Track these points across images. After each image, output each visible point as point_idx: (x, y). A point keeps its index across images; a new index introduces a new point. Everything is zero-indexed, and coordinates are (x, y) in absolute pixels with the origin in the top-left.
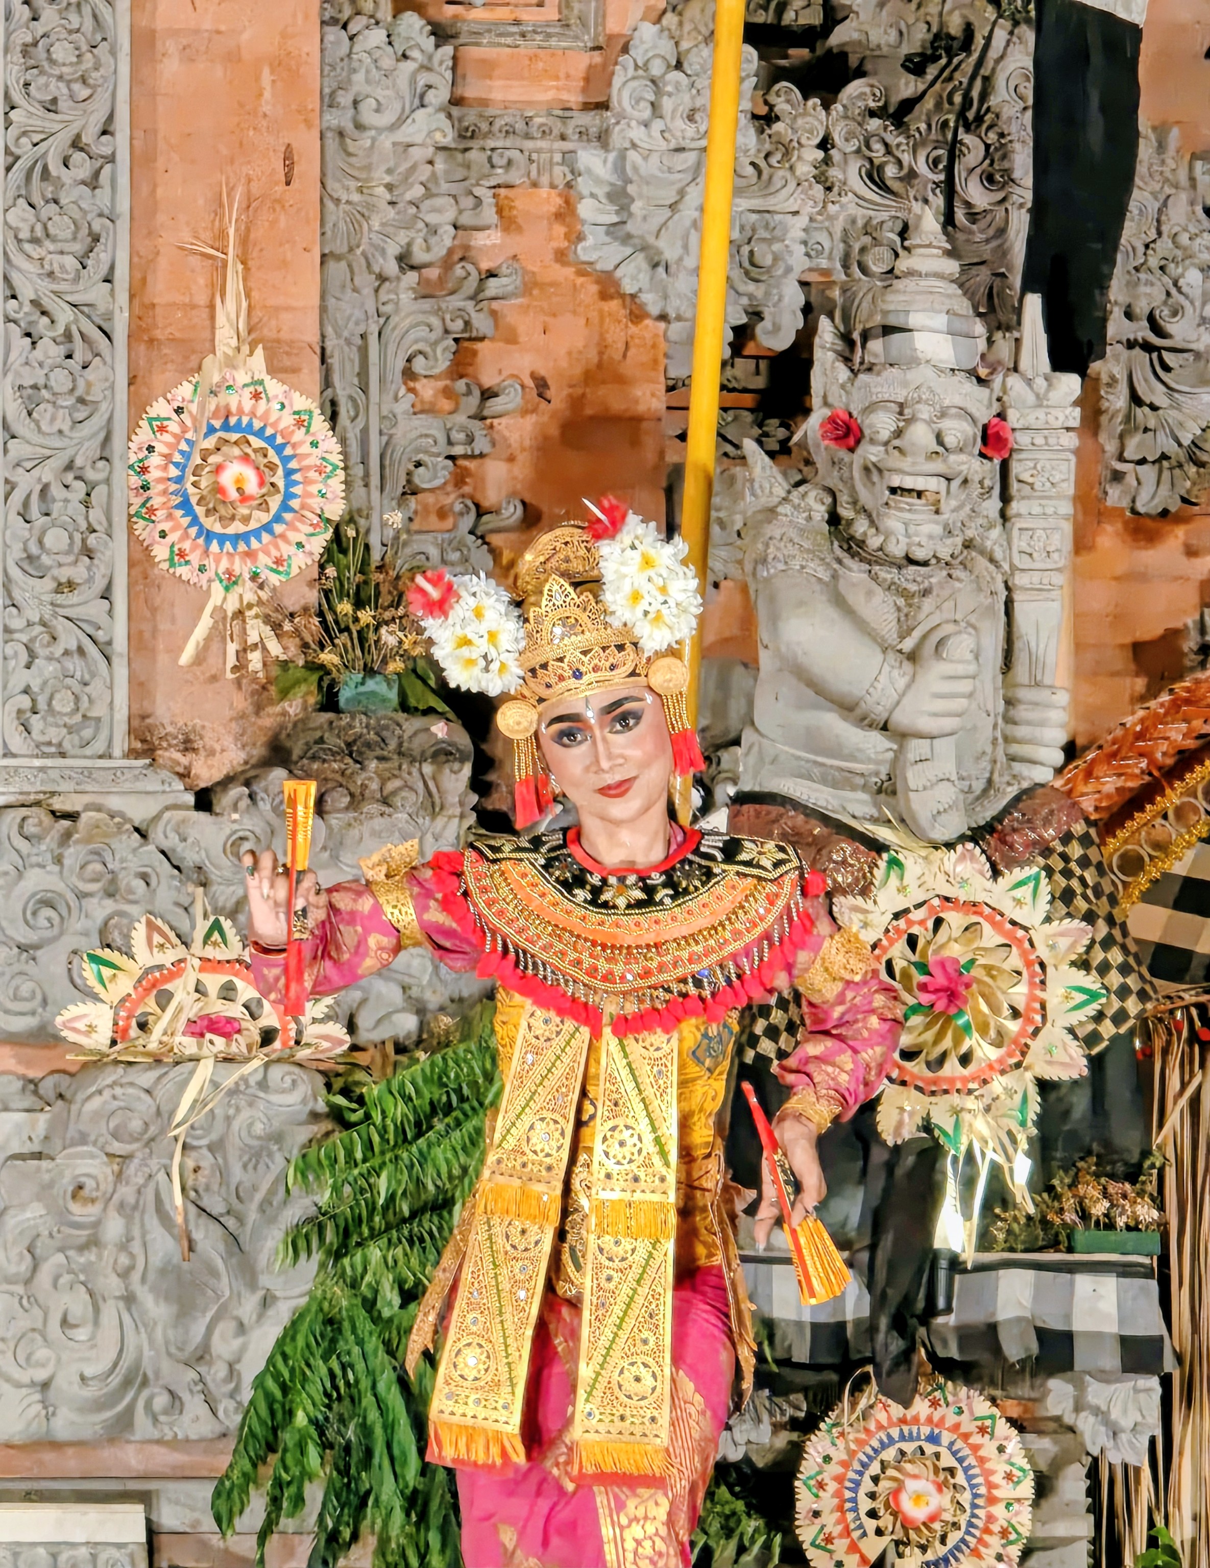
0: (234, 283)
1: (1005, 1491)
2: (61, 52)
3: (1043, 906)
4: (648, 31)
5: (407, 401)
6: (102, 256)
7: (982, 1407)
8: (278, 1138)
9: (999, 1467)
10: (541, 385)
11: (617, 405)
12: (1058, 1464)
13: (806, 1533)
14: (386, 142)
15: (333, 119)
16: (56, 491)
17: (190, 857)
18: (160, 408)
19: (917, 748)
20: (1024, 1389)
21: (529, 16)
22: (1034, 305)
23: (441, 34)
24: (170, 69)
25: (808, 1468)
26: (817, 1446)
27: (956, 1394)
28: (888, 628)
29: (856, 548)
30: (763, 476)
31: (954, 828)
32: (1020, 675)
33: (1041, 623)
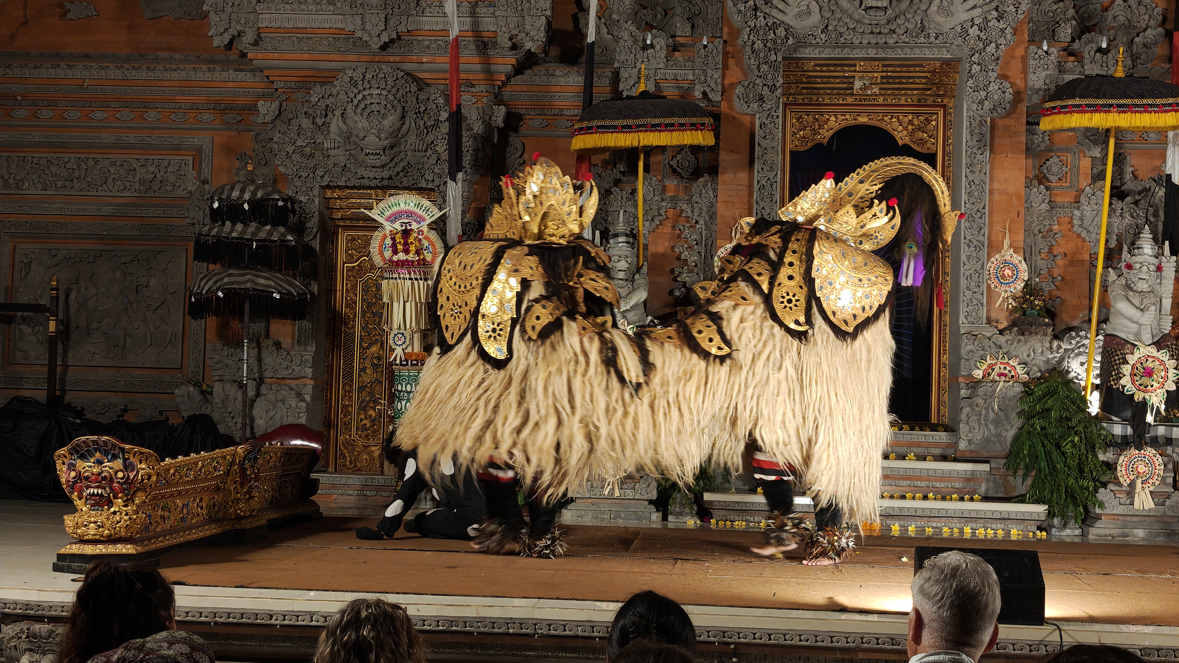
0: (1007, 236)
1: (1158, 467)
2: (976, 194)
3: (1168, 357)
4: (1088, 188)
5: (1039, 258)
6: (982, 231)
7: (1154, 452)
8: (1015, 396)
9: (1157, 463)
10: (1065, 254)
11: (1080, 258)
12: (1169, 462)
13: (1119, 475)
14: (1036, 209)
15: (1027, 205)
16: (973, 275)
17: (998, 343)
18: (993, 259)
19: (1143, 327)
20: (1163, 448)
21: (1064, 185)
22: (1167, 243)
23: (1047, 189)
24: (996, 196)
25: (1120, 462)
26: (1122, 458)
27: (1149, 449)
28: (1138, 305)
29: (1131, 289)
30: (1112, 275)
31: (1150, 342)
32: (1163, 313)
33: (1167, 303)
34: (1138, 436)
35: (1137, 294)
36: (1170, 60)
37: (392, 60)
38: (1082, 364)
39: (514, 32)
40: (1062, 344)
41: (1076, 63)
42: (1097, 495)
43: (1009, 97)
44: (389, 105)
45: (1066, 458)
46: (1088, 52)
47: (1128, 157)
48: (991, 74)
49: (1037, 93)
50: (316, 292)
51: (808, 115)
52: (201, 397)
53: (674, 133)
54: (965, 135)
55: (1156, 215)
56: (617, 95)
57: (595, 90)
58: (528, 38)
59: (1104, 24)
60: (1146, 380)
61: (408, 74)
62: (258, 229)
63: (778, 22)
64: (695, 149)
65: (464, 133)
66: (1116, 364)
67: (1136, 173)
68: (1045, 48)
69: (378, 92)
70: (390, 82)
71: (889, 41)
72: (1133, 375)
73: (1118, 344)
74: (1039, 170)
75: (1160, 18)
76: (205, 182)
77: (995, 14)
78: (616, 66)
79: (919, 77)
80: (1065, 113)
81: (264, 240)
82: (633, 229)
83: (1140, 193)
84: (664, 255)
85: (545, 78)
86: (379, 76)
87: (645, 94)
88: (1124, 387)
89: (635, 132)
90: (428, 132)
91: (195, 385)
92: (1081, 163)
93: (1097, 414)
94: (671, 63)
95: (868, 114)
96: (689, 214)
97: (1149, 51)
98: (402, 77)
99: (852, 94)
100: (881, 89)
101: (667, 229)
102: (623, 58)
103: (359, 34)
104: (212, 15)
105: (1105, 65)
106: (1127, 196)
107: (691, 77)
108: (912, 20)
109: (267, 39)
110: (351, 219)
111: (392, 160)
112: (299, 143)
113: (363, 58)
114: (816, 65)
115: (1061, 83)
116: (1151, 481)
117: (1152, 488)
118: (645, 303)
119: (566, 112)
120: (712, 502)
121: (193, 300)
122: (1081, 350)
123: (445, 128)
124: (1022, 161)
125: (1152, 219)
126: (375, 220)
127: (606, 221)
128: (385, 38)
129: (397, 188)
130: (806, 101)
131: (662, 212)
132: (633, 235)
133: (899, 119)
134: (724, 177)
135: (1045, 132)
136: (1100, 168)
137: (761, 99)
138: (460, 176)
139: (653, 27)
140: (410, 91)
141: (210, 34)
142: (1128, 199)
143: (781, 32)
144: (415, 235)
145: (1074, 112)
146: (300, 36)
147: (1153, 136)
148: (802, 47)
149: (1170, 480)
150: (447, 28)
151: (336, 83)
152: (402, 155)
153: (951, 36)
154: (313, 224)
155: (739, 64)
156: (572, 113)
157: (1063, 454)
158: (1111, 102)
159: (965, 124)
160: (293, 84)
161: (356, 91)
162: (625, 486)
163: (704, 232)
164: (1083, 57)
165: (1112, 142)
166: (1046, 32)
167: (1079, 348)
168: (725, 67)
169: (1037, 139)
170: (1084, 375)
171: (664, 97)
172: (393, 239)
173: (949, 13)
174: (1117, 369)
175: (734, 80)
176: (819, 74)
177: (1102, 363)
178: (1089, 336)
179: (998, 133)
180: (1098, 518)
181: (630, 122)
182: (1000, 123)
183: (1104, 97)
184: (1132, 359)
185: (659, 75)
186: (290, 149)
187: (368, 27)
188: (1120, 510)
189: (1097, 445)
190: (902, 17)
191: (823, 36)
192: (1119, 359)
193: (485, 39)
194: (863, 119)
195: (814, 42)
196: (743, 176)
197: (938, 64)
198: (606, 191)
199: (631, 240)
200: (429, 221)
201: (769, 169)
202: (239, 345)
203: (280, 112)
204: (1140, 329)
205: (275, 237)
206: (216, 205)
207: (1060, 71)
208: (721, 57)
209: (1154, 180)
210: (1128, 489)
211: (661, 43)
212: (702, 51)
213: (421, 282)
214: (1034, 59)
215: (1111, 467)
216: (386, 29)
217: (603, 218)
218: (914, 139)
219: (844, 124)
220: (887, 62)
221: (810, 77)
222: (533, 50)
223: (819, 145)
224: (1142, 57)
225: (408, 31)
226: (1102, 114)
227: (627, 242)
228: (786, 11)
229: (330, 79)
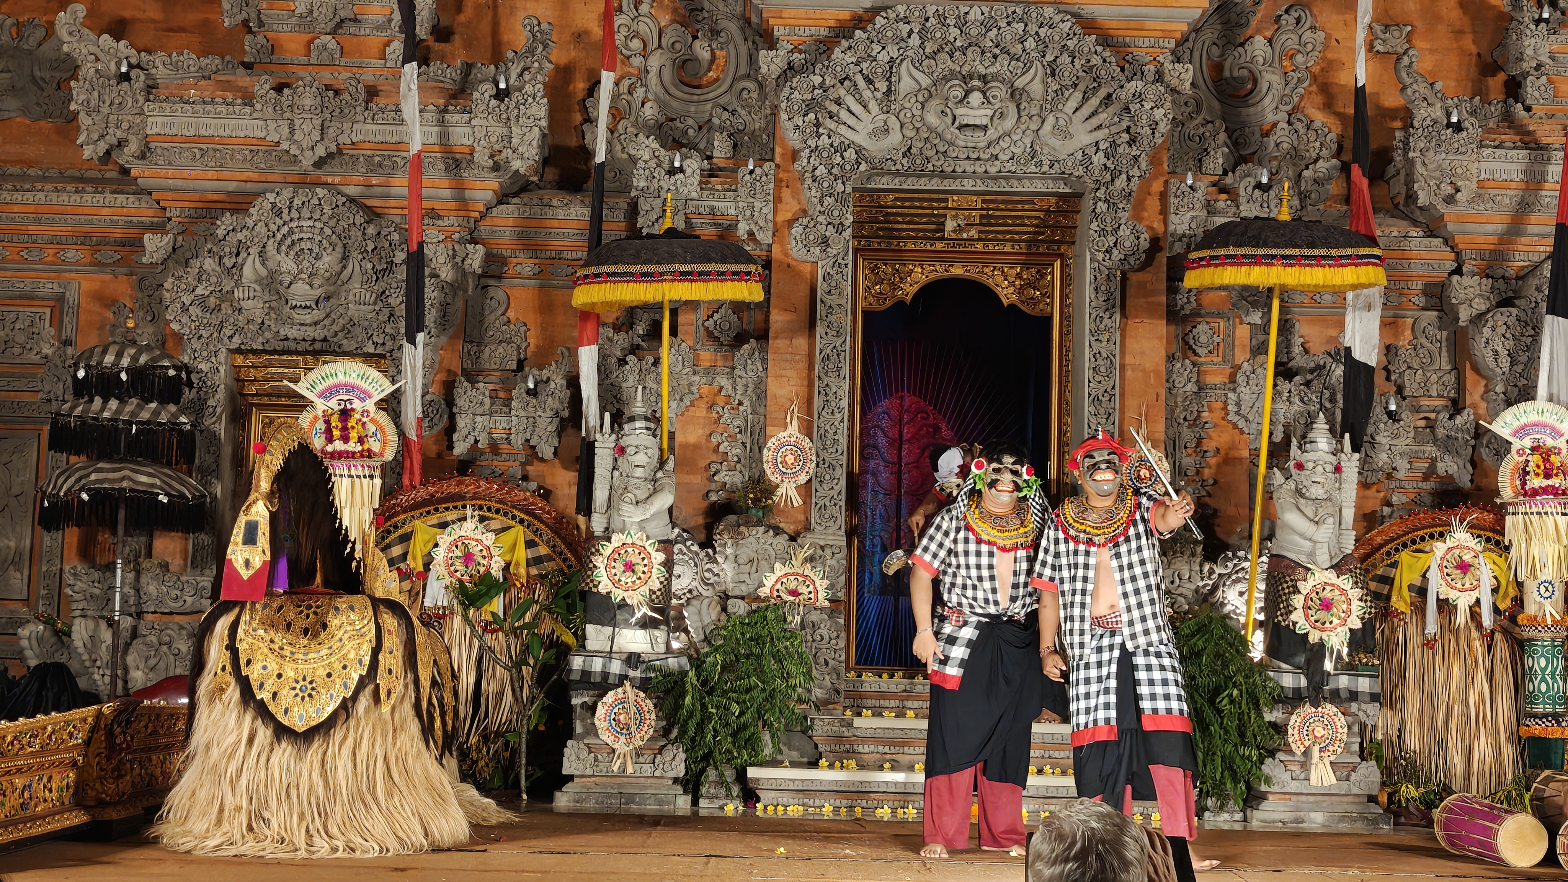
0: (1144, 426)
1: (1340, 730)
2: (1102, 369)
3: (1350, 585)
4: (1246, 364)
5: (1185, 454)
6: (1112, 419)
7: (1335, 709)
9: (1339, 724)
10: (1218, 450)
11: (1237, 455)
12: (1353, 723)
13: (1290, 740)
14: (1181, 391)
15: (1168, 385)
19: (1319, 545)
20: (1346, 705)
21: (1215, 360)
22: (1347, 436)
23: (1194, 364)
24: (1129, 373)
25: (1291, 723)
26: (1294, 717)
27: (1328, 706)
28: (1311, 516)
29: (1302, 495)
30: (1278, 477)
31: (1328, 565)
32: (1343, 527)
33: (1349, 514)
34: (1314, 689)
35: (1310, 503)
36: (1347, 200)
37: (330, 180)
38: (1241, 594)
39: (497, 147)
40: (1215, 567)
41: (1229, 202)
42: (1263, 767)
43: (1145, 244)
44: (324, 241)
45: (1222, 718)
46: (1244, 187)
47: (1297, 325)
48: (1121, 214)
49: (1180, 240)
50: (219, 494)
51: (886, 265)
52: (54, 640)
53: (710, 284)
54: (1088, 292)
55: (1332, 399)
56: (634, 232)
57: (605, 226)
58: (515, 155)
59: (1265, 153)
60: (1322, 615)
61: (352, 200)
62: (140, 407)
63: (847, 142)
64: (738, 307)
65: (427, 280)
66: (1285, 594)
67: (1307, 346)
68: (1190, 182)
69: (310, 223)
70: (327, 210)
71: (989, 169)
72: (1306, 608)
73: (1287, 567)
74: (1183, 339)
75: (1334, 147)
76: (67, 343)
77: (1125, 137)
78: (633, 193)
79: (1028, 217)
80: (1216, 266)
81: (148, 422)
82: (655, 411)
83: (1312, 371)
84: (696, 447)
85: (537, 209)
86: (312, 202)
87: (671, 233)
88: (1295, 623)
89: (659, 281)
90: (378, 278)
91: (44, 623)
92: (1238, 332)
93: (1262, 659)
94: (706, 193)
95: (964, 262)
96: (730, 392)
97: (1320, 189)
98: (344, 204)
99: (942, 238)
100: (980, 232)
101: (701, 411)
102: (642, 184)
103: (285, 146)
104: (82, 116)
105: (1265, 205)
106: (1296, 374)
107: (732, 212)
108: (1019, 143)
109: (159, 151)
110: (269, 395)
111: (327, 316)
112: (199, 291)
113: (290, 179)
114: (896, 199)
115: (1210, 228)
116: (1331, 748)
117: (1333, 758)
118: (670, 510)
119: (565, 255)
120: (758, 780)
121: (46, 504)
122: (1240, 575)
123: (401, 273)
124: (1161, 327)
125: (1328, 405)
126: (303, 397)
127: (619, 400)
128: (320, 151)
129: (334, 353)
130: (883, 246)
131: (694, 389)
132: (654, 418)
133: (1003, 272)
134: (776, 344)
135: (1190, 290)
136: (1261, 338)
137: (825, 242)
138: (420, 337)
139: (682, 145)
140: (354, 223)
141: (78, 142)
142: (1297, 378)
143: (850, 154)
144: (358, 416)
145: (1227, 264)
146: (204, 147)
147: (1328, 298)
148: (878, 174)
149: (1356, 748)
150: (405, 140)
151: (252, 210)
152: (341, 310)
153: (1070, 164)
154: (218, 400)
155: (796, 195)
156: (574, 255)
157: (1219, 712)
158: (1274, 252)
159: (1089, 277)
160: (192, 212)
161: (279, 222)
162: (641, 759)
163: (750, 416)
164: (1238, 195)
165: (1276, 304)
166: (1191, 162)
167: (1237, 572)
168: (778, 200)
169: (1181, 299)
170: (1244, 609)
171: (698, 237)
172: (328, 422)
173: (1067, 135)
174: (1286, 600)
175: (789, 216)
176: (900, 211)
177: (1267, 592)
178: (1249, 557)
179: (1130, 291)
180: (1263, 797)
181: (652, 268)
182: (1134, 278)
183: (1265, 245)
184: (1305, 587)
185: (691, 208)
186: (187, 299)
187: (298, 136)
188: (1293, 787)
189: (1261, 702)
190: (1007, 138)
191: (904, 162)
192: (1288, 587)
193: (458, 156)
194: (957, 271)
195: (893, 168)
196: (801, 342)
197: (1053, 200)
198: (620, 360)
199: (652, 426)
200: (377, 398)
201: (835, 333)
202: (110, 567)
203: (174, 249)
204: (1314, 547)
205: (163, 418)
206: (81, 374)
207: (1209, 212)
208: (772, 186)
209: (1329, 354)
210: (1302, 759)
211: (694, 165)
212: (747, 177)
213: (365, 481)
214: (1175, 196)
215: (1280, 729)
216: (322, 139)
217: (615, 397)
218: (1023, 298)
219: (932, 276)
220: (988, 197)
221: (888, 214)
222: (522, 171)
223: (901, 303)
224: (1313, 196)
225: (353, 143)
226: (1263, 267)
227: (647, 429)
228: (857, 128)
229: (244, 206)
